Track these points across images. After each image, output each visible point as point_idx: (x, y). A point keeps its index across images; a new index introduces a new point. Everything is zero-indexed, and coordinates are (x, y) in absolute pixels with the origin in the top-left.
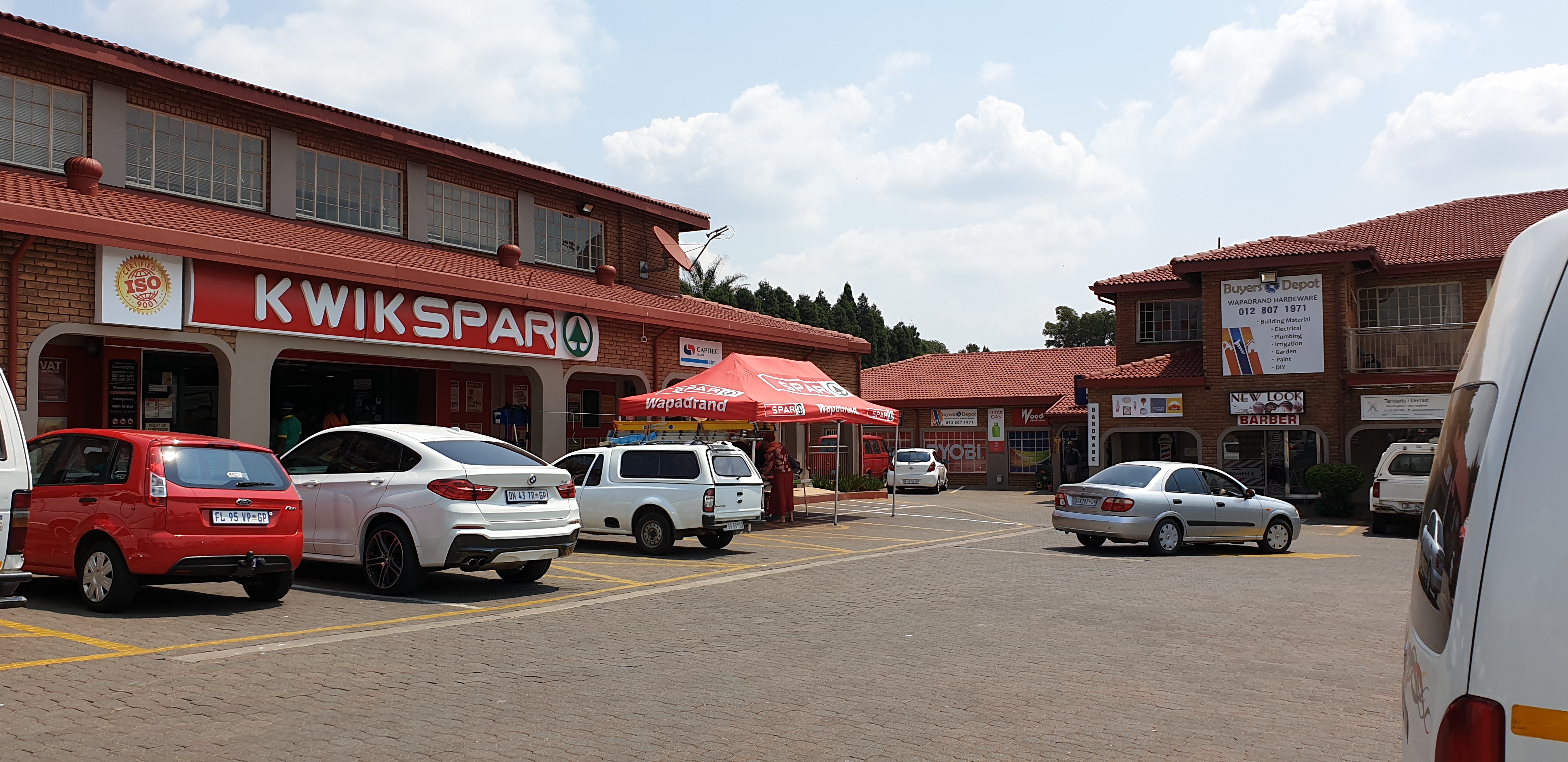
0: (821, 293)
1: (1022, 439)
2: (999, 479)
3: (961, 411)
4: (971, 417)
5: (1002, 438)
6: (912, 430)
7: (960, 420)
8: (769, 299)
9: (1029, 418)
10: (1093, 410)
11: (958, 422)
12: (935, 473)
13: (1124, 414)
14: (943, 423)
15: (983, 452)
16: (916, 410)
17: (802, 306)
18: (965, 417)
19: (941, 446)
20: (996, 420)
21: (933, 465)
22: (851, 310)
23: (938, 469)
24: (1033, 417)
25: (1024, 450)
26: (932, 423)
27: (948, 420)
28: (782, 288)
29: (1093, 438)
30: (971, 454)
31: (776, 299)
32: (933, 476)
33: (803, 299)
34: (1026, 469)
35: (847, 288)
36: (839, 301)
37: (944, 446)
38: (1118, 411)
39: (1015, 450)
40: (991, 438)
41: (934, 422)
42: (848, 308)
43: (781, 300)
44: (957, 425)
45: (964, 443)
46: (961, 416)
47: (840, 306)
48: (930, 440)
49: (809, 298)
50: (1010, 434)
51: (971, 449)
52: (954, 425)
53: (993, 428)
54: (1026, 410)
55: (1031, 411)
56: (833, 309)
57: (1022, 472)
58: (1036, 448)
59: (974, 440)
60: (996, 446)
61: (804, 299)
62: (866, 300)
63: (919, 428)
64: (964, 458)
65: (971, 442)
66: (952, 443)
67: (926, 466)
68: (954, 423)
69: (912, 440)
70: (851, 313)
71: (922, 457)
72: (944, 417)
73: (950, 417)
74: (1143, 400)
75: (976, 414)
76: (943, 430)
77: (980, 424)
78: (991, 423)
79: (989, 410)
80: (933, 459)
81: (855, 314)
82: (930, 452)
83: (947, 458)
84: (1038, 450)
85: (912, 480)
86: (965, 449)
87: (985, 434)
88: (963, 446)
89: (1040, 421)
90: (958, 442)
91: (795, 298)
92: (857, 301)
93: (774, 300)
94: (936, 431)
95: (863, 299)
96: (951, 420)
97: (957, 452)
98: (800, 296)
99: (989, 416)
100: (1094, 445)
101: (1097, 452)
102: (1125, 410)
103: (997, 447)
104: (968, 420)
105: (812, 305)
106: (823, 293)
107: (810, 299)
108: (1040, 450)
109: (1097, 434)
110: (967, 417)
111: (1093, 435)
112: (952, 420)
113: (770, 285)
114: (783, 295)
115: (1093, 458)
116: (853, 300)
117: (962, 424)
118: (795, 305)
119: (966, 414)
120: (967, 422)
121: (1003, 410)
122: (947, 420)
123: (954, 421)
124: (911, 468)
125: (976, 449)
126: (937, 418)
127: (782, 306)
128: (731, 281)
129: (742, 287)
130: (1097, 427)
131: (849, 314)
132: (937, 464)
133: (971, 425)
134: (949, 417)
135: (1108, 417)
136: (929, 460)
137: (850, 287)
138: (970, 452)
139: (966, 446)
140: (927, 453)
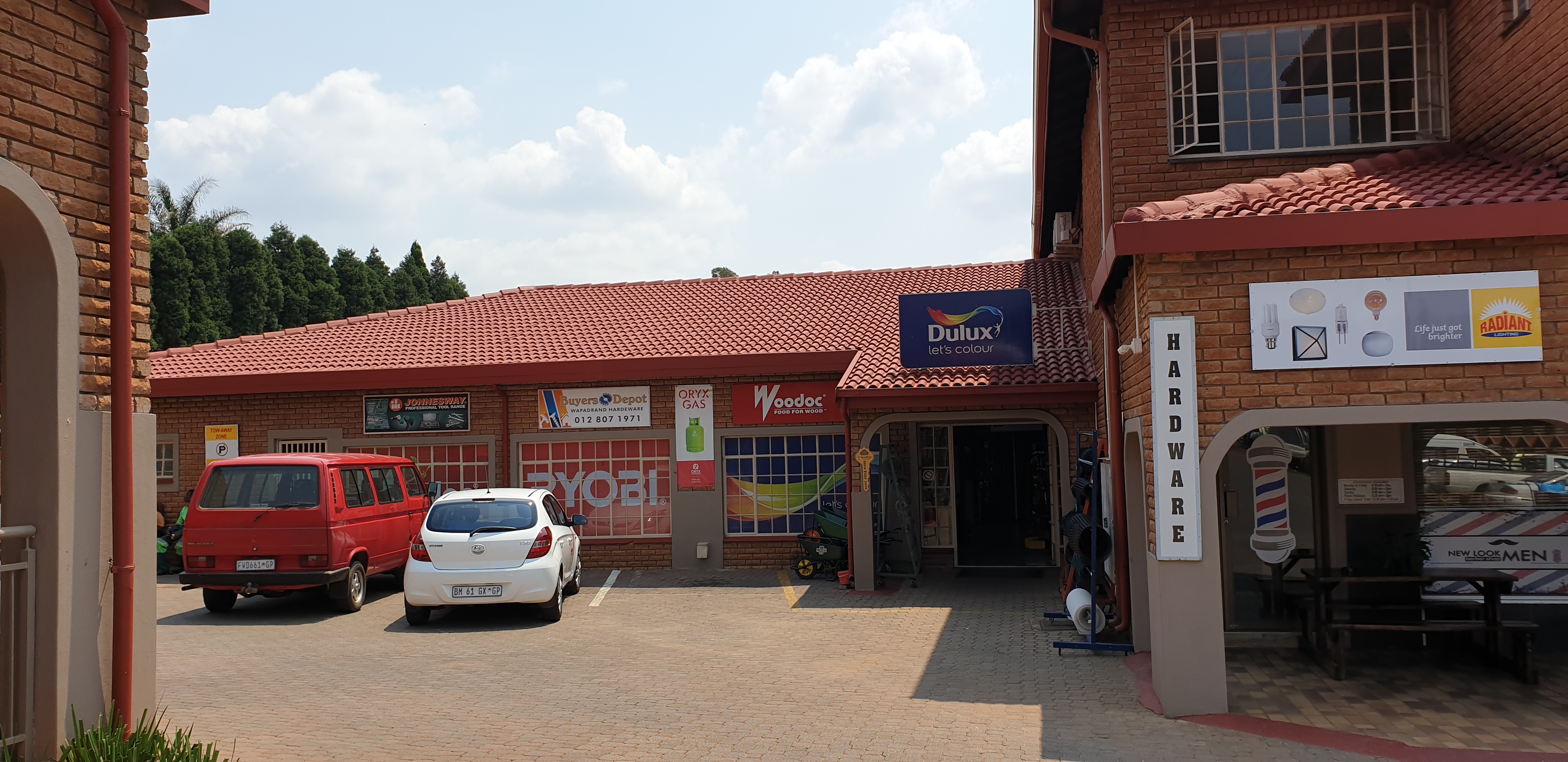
0: (374, 251)
1: (754, 457)
2: (702, 552)
3: (611, 391)
4: (635, 405)
5: (707, 453)
6: (491, 440)
7: (607, 414)
8: (286, 250)
9: (773, 407)
10: (1174, 342)
11: (605, 419)
12: (551, 561)
13: (1296, 358)
14: (569, 420)
15: (663, 488)
16: (502, 391)
17: (342, 265)
18: (622, 405)
19: (562, 477)
20: (694, 413)
21: (546, 538)
22: (421, 278)
23: (558, 547)
24: (780, 403)
25: (760, 481)
26: (541, 423)
27: (580, 415)
28: (311, 237)
29: (1176, 451)
30: (634, 494)
31: (299, 251)
32: (545, 571)
33: (343, 256)
34: (764, 525)
35: (416, 250)
36: (403, 265)
37: (570, 477)
38: (1271, 343)
39: (738, 482)
40: (683, 454)
41: (544, 419)
42: (417, 275)
43: (308, 254)
44: (602, 425)
45: (618, 467)
46: (611, 405)
47: (403, 271)
48: (536, 462)
49: (353, 254)
50: (729, 445)
51: (635, 481)
52: (594, 424)
53: (688, 432)
54: (764, 388)
55: (776, 388)
56: (392, 274)
57: (756, 534)
58: (786, 475)
59: (641, 459)
60: (694, 472)
61: (345, 257)
62: (442, 266)
63: (508, 434)
64: (617, 501)
65: (634, 466)
66: (588, 468)
67: (522, 543)
68: (594, 420)
69: (491, 463)
70: (420, 282)
71: (514, 514)
72: (569, 407)
73: (586, 407)
74: (1376, 301)
75: (648, 399)
76: (564, 439)
77: (657, 422)
78: (683, 417)
79: (678, 389)
80: (543, 519)
81: (427, 284)
82: (537, 496)
83: (577, 503)
84: (792, 480)
85: (480, 586)
86: (620, 482)
87: (666, 446)
88: (615, 475)
89: (797, 412)
90: (604, 466)
91: (332, 254)
92: (429, 268)
93: (295, 253)
94: (549, 440)
95: (438, 264)
96: (586, 415)
97: (601, 489)
98: (339, 251)
99: (679, 402)
100: (1177, 480)
101: (1192, 506)
102: (1303, 342)
103: (696, 476)
104: (629, 413)
105: (358, 264)
106: (377, 251)
107: (354, 256)
108: (798, 479)
109: (1189, 434)
110: (626, 405)
111: (1176, 438)
112: (590, 414)
113: (289, 229)
114: (311, 247)
115: (1177, 529)
116: (424, 265)
117: (615, 423)
118: (331, 264)
119: (624, 400)
120: (626, 418)
121: (710, 387)
122: (577, 414)
123: (594, 415)
124: (478, 551)
125: (647, 481)
126: (552, 409)
127: (310, 263)
128: (221, 219)
129: (239, 228)
130: (1188, 410)
131: (418, 285)
132: (557, 531)
133: (635, 423)
134: (581, 406)
135: (1234, 370)
136: (532, 524)
137: (419, 247)
138: (632, 488)
139: (623, 475)
140: (525, 503)
